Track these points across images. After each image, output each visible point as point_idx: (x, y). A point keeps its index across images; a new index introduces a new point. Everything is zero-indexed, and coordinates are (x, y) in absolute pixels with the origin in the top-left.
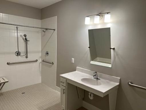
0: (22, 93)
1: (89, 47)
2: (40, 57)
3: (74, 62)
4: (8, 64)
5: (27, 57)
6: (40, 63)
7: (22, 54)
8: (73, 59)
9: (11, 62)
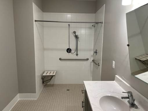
0: (67, 90)
1: (128, 45)
2: (92, 56)
3: (114, 68)
4: (60, 59)
5: (77, 55)
6: (91, 62)
7: (72, 52)
8: (114, 62)
9: (62, 58)
